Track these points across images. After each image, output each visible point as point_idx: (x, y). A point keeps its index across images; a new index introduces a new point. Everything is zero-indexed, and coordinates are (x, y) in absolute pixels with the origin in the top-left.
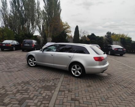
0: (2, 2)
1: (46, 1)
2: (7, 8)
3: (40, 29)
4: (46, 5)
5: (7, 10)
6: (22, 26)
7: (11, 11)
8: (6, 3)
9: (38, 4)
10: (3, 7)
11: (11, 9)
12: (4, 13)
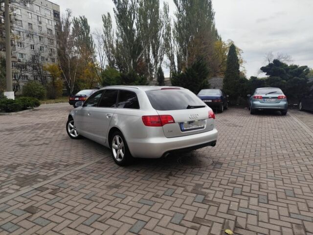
0: (103, 20)
1: (179, 1)
2: (112, 30)
3: (173, 63)
4: (179, 9)
5: (112, 33)
6: (133, 61)
7: (117, 34)
8: (109, 20)
9: (166, 10)
10: (104, 29)
11: (118, 31)
12: (107, 40)
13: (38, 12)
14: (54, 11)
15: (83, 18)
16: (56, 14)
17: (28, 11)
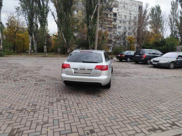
0: (172, 5)
5: (177, 12)
10: (172, 10)
12: (172, 18)
13: (130, 9)
14: (139, 6)
15: (157, 6)
16: (140, 8)
17: (125, 9)
